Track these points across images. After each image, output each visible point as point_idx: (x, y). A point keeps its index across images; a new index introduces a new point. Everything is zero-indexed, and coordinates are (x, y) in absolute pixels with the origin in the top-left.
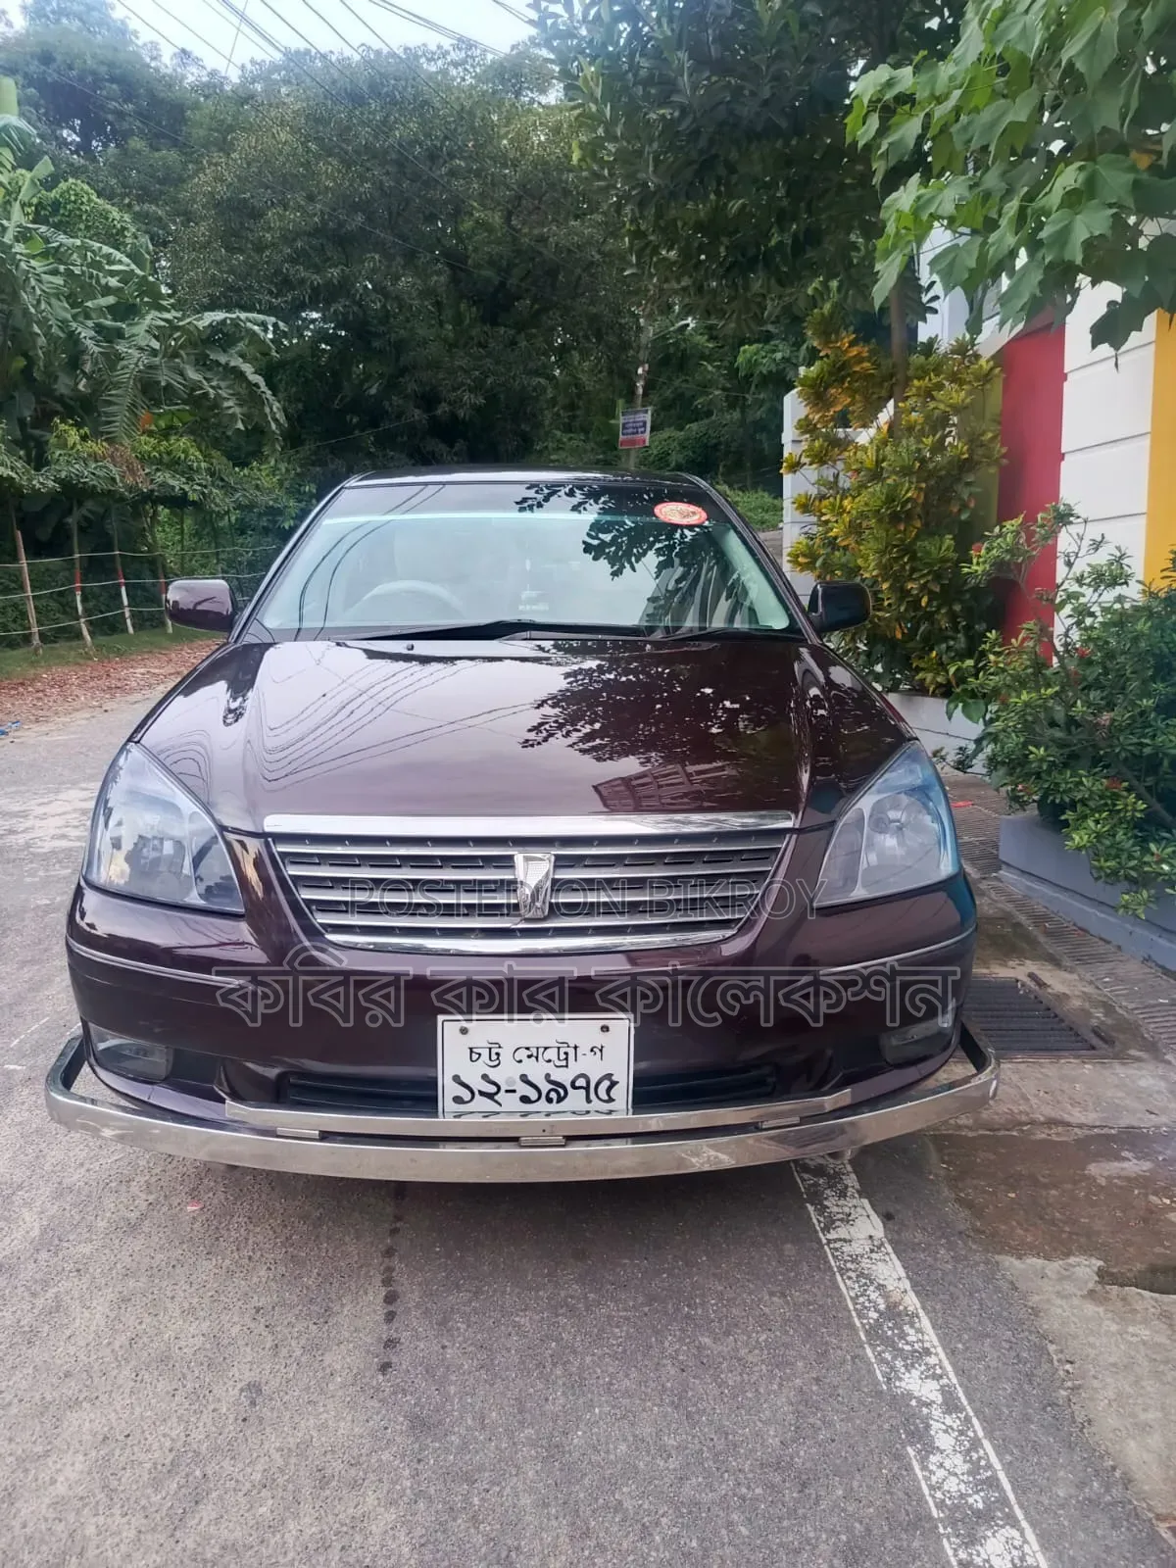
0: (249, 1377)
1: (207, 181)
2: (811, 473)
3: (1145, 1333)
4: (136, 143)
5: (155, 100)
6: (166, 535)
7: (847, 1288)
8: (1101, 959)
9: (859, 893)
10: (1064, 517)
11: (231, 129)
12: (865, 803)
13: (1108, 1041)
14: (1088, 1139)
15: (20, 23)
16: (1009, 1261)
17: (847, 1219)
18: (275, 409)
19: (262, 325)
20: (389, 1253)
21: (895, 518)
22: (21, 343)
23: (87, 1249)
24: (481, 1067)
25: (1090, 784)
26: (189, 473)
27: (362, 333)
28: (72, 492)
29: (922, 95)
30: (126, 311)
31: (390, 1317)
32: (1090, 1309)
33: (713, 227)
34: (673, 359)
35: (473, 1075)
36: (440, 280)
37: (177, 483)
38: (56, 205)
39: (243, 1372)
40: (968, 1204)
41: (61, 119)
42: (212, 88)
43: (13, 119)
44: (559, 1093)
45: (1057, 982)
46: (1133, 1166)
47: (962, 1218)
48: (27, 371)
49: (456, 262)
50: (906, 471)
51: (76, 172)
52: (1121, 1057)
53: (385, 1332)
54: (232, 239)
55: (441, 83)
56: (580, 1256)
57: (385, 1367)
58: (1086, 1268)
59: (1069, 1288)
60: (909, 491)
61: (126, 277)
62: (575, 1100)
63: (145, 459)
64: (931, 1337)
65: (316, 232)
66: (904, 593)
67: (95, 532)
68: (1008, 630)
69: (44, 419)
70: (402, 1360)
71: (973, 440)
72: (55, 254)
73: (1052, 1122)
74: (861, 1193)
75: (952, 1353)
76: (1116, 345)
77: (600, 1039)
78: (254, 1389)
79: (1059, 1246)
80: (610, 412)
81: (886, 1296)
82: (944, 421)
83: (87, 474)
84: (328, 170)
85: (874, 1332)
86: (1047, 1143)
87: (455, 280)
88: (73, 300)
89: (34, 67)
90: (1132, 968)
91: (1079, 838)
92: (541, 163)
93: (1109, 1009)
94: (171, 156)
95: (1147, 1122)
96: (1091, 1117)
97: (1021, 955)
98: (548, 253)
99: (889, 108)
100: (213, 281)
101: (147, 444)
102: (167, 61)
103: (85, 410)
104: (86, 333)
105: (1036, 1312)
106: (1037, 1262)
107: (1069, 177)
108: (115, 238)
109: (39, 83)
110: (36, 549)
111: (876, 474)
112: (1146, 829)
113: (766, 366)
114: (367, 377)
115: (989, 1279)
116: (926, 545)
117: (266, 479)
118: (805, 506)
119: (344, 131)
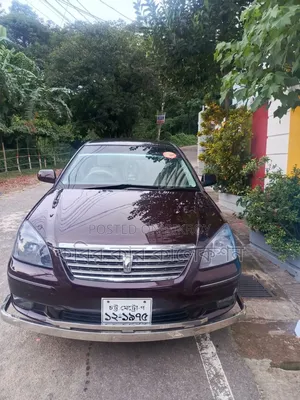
0: (50, 391)
1: (54, 54)
2: (204, 136)
3: (282, 382)
4: (37, 43)
5: (41, 32)
6: (41, 143)
7: (206, 367)
8: (274, 270)
9: (211, 265)
10: (266, 160)
11: (61, 41)
12: (213, 241)
13: (275, 295)
14: (269, 324)
15: (8, 12)
16: (248, 360)
17: (206, 347)
18: (69, 112)
19: (67, 91)
20: (88, 355)
21: (225, 150)
22: (5, 95)
23: (9, 352)
24: (112, 311)
25: (272, 227)
26: (47, 128)
27: (92, 93)
28: (17, 133)
29: (233, 50)
30: (32, 87)
31: (88, 374)
32: (268, 375)
33: (181, 75)
34: (171, 101)
35: (110, 313)
36: (113, 80)
37: (44, 131)
38: (16, 59)
39: (48, 390)
40: (238, 343)
41: (18, 36)
42: (56, 30)
43: (5, 38)
44: (132, 317)
45: (263, 277)
46: (280, 332)
47: (235, 346)
48: (6, 102)
49: (117, 76)
50: (228, 139)
51: (21, 50)
52: (278, 299)
53: (86, 378)
54: (60, 68)
55: (114, 30)
56: (137, 357)
57: (85, 389)
58: (267, 362)
59: (262, 368)
60: (229, 144)
61: (33, 79)
62: (137, 320)
63: (36, 125)
64: (227, 383)
65: (82, 67)
66: (227, 169)
67: (23, 143)
68: (252, 187)
69: (11, 114)
70: (90, 387)
71: (245, 131)
72: (16, 72)
73: (260, 318)
74: (211, 340)
75: (232, 388)
76: (280, 117)
77: (143, 304)
78: (51, 395)
79: (261, 355)
80: (155, 113)
81: (216, 370)
82: (238, 125)
83: (21, 129)
84: (85, 51)
85: (212, 381)
86: (259, 325)
87: (116, 80)
88: (20, 84)
89: (11, 23)
90: (282, 273)
91: (269, 241)
92: (139, 52)
93: (276, 285)
94: (46, 47)
95: (284, 319)
96: (270, 317)
97: (254, 268)
98: (140, 74)
99: (224, 53)
100: (55, 79)
101: (37, 121)
102: (45, 23)
103: (21, 112)
104: (22, 92)
105: (254, 375)
106: (254, 360)
107: (268, 77)
108: (30, 68)
109: (13, 27)
110: (7, 147)
111: (221, 139)
112: (286, 239)
113: (194, 104)
114: (93, 104)
115: (242, 365)
116: (233, 157)
117: (67, 130)
118: (202, 145)
119: (89, 42)
